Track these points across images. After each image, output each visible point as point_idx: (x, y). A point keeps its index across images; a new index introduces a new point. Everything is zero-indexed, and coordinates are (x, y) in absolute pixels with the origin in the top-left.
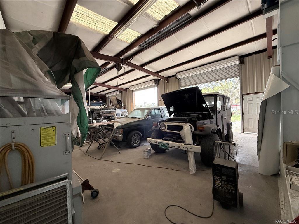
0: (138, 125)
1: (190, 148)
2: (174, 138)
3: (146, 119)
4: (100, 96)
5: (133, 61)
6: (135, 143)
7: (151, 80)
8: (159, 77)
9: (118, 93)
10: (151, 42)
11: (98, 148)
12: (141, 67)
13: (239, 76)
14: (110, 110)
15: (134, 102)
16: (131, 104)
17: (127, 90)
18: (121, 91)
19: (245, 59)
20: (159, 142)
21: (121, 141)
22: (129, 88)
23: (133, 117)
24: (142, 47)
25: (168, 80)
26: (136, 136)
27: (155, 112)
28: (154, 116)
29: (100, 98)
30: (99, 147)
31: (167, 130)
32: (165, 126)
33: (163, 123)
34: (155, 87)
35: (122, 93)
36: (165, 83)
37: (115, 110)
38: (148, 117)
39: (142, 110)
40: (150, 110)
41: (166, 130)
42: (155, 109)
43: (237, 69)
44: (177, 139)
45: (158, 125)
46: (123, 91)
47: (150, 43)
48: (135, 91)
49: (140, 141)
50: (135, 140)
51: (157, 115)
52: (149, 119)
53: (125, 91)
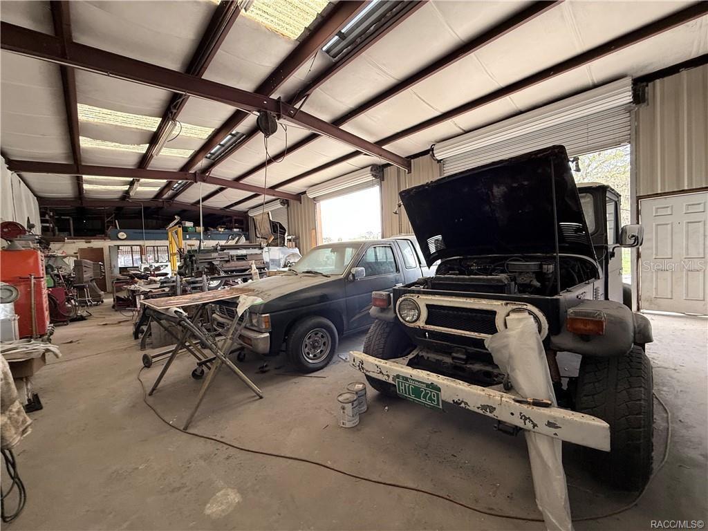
0: (323, 298)
1: (550, 424)
2: (454, 358)
3: (348, 280)
4: (236, 216)
5: (307, 107)
6: (315, 356)
7: (362, 168)
8: (385, 157)
9: (278, 205)
10: (359, 35)
11: (194, 374)
12: (335, 126)
13: (630, 142)
14: (243, 252)
15: (318, 229)
16: (310, 234)
17: (299, 196)
18: (287, 200)
19: (649, 89)
20: (398, 376)
21: (265, 355)
22: (305, 193)
23: (307, 272)
24: (334, 57)
25: (409, 166)
26: (316, 334)
27: (376, 255)
28: (373, 268)
29: (233, 220)
30: (198, 373)
31: (426, 323)
32: (417, 308)
33: (408, 296)
34: (373, 185)
35: (288, 206)
36: (402, 174)
37: (259, 252)
38: (354, 271)
39: (339, 248)
40: (360, 247)
41: (421, 323)
42: (375, 245)
43: (624, 118)
44: (466, 361)
45: (390, 304)
46: (291, 202)
47: (359, 40)
48: (323, 199)
49: (328, 351)
50: (314, 347)
51: (380, 263)
52: (358, 278)
53: (295, 202)
